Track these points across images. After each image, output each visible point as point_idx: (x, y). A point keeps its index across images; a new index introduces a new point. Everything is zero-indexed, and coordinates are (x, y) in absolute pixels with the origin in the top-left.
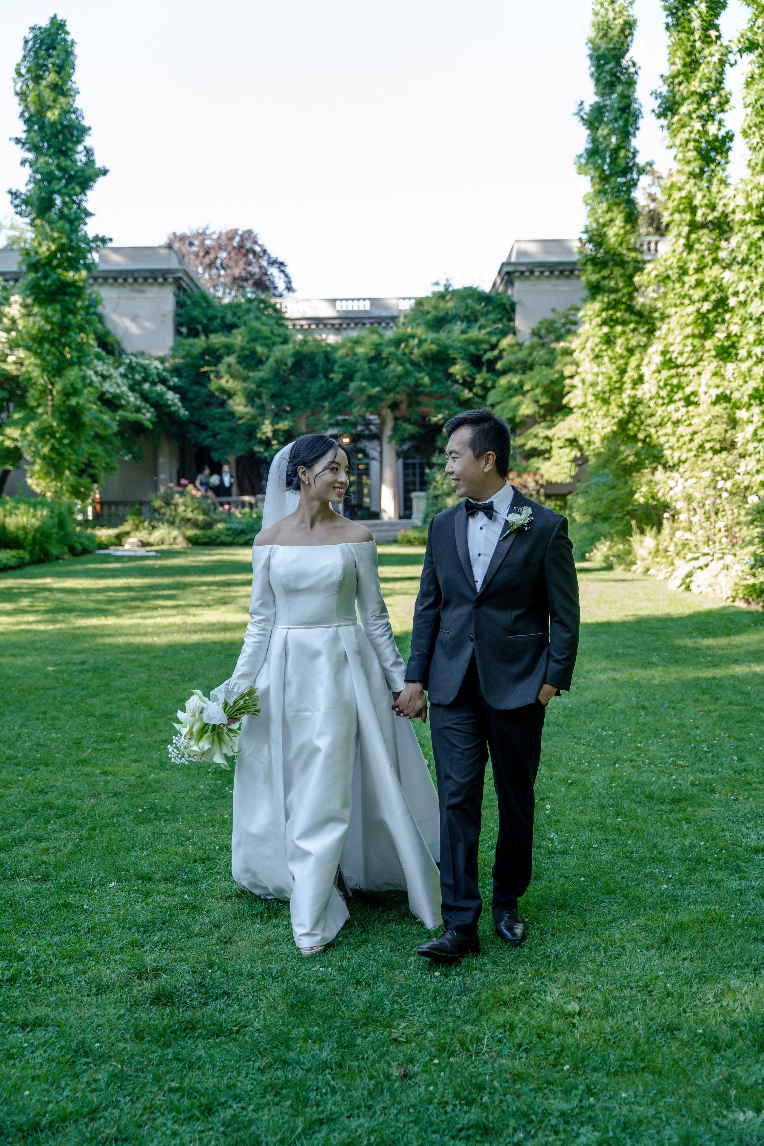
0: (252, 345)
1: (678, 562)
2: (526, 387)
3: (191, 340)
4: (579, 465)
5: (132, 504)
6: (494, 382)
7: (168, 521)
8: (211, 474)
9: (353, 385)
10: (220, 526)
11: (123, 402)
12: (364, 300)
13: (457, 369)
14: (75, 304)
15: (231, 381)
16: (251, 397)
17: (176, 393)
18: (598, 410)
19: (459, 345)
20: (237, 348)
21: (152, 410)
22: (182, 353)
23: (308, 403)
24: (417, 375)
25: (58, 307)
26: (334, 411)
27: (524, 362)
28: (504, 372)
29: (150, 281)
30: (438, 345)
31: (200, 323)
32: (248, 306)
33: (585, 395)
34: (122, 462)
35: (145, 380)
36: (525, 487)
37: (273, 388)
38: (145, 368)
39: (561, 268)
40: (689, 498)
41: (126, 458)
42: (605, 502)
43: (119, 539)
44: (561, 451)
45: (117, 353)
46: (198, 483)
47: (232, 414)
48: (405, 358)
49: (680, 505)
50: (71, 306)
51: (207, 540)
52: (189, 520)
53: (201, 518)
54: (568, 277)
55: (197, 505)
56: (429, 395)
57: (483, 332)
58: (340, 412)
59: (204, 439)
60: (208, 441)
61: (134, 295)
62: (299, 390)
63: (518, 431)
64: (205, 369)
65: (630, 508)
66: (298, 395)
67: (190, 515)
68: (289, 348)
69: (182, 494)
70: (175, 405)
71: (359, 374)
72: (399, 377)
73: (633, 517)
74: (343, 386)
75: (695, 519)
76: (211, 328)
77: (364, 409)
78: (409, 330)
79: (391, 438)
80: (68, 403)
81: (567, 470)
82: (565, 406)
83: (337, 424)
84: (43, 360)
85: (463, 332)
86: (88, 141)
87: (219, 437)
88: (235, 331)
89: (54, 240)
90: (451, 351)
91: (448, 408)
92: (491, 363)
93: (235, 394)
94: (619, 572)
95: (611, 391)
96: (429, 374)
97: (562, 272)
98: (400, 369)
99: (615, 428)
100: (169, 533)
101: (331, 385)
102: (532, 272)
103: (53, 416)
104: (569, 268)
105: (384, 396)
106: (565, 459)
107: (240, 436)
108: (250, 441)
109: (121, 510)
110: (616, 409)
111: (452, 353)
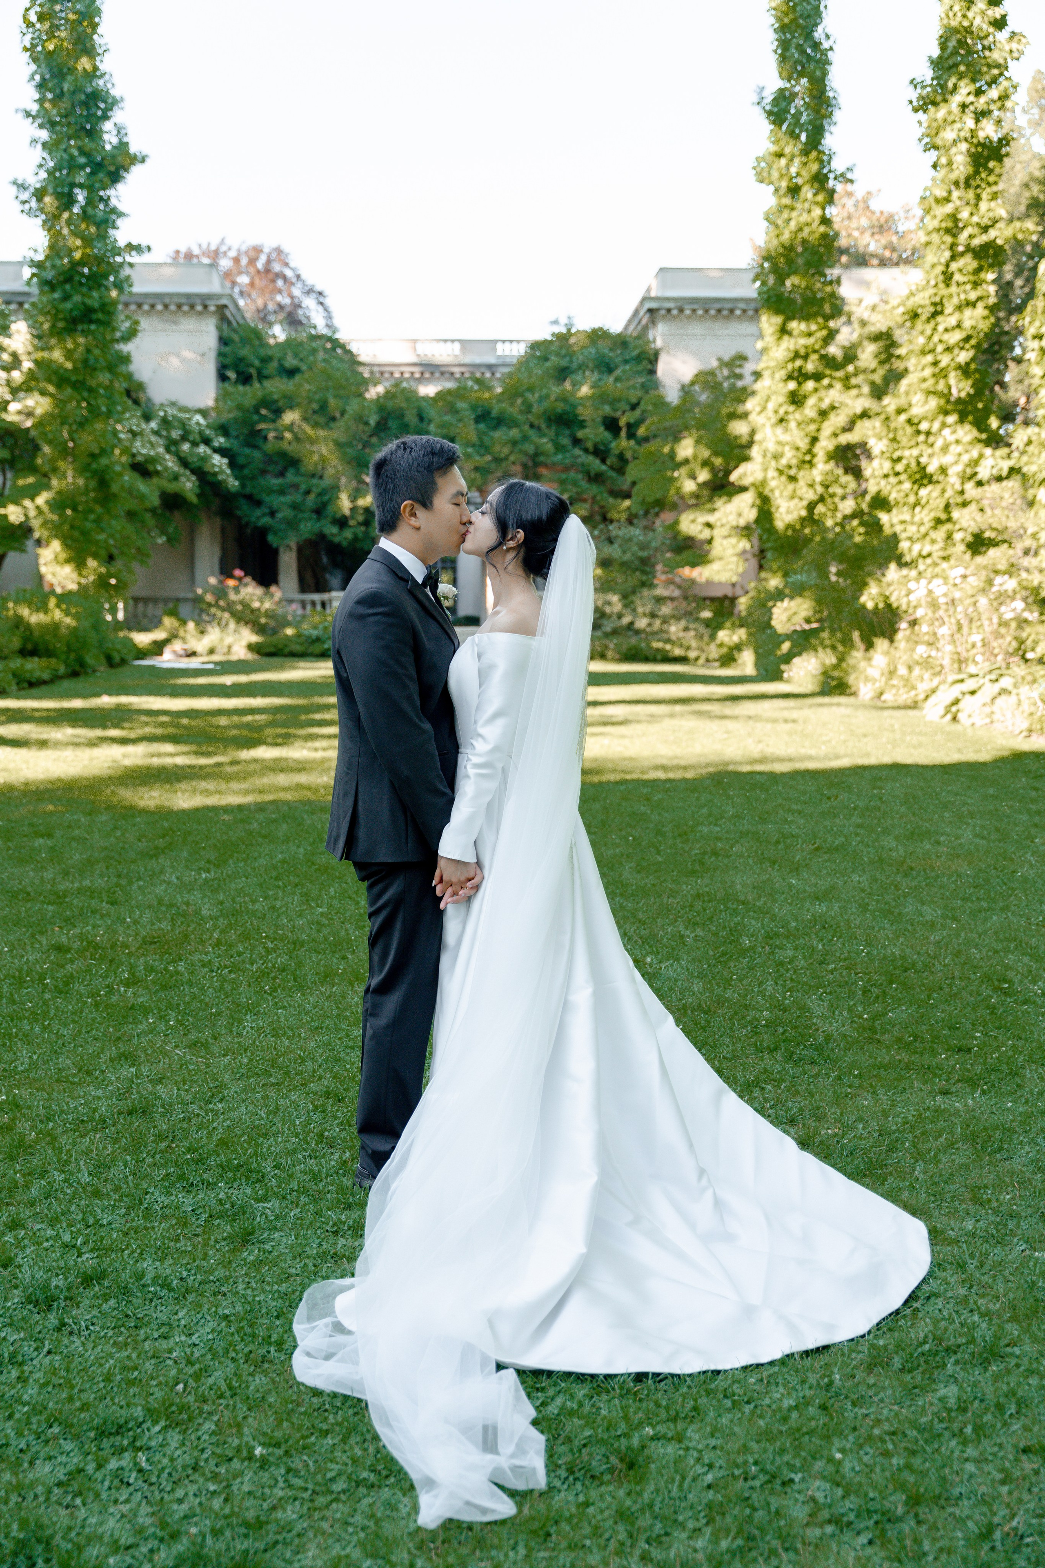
0: (323, 396)
3: (241, 388)
5: (166, 601)
6: (635, 451)
7: (220, 623)
10: (288, 631)
11: (159, 467)
12: (453, 341)
15: (294, 443)
17: (223, 456)
18: (782, 489)
19: (589, 403)
20: (303, 399)
21: (194, 478)
22: (232, 406)
24: (538, 440)
25: (81, 338)
28: (646, 439)
29: (186, 308)
30: (562, 402)
31: (252, 365)
32: (314, 345)
33: (766, 470)
34: (155, 546)
35: (184, 438)
38: (183, 424)
39: (718, 306)
41: (160, 541)
43: (158, 647)
44: (725, 542)
45: (143, 402)
47: (295, 486)
49: (921, 612)
51: (270, 650)
54: (726, 318)
56: (552, 466)
57: (621, 386)
59: (258, 518)
60: (266, 521)
61: (163, 326)
64: (262, 426)
69: (237, 589)
70: (222, 472)
72: (514, 443)
76: (265, 372)
80: (94, 466)
81: (733, 567)
82: (733, 484)
84: (63, 408)
86: (118, 116)
87: (279, 515)
88: (298, 378)
90: (580, 410)
91: (575, 483)
92: (632, 429)
96: (551, 440)
97: (719, 311)
102: (681, 310)
105: (493, 466)
106: (730, 551)
107: (307, 515)
108: (319, 520)
109: (151, 610)
110: (805, 489)
111: (580, 413)
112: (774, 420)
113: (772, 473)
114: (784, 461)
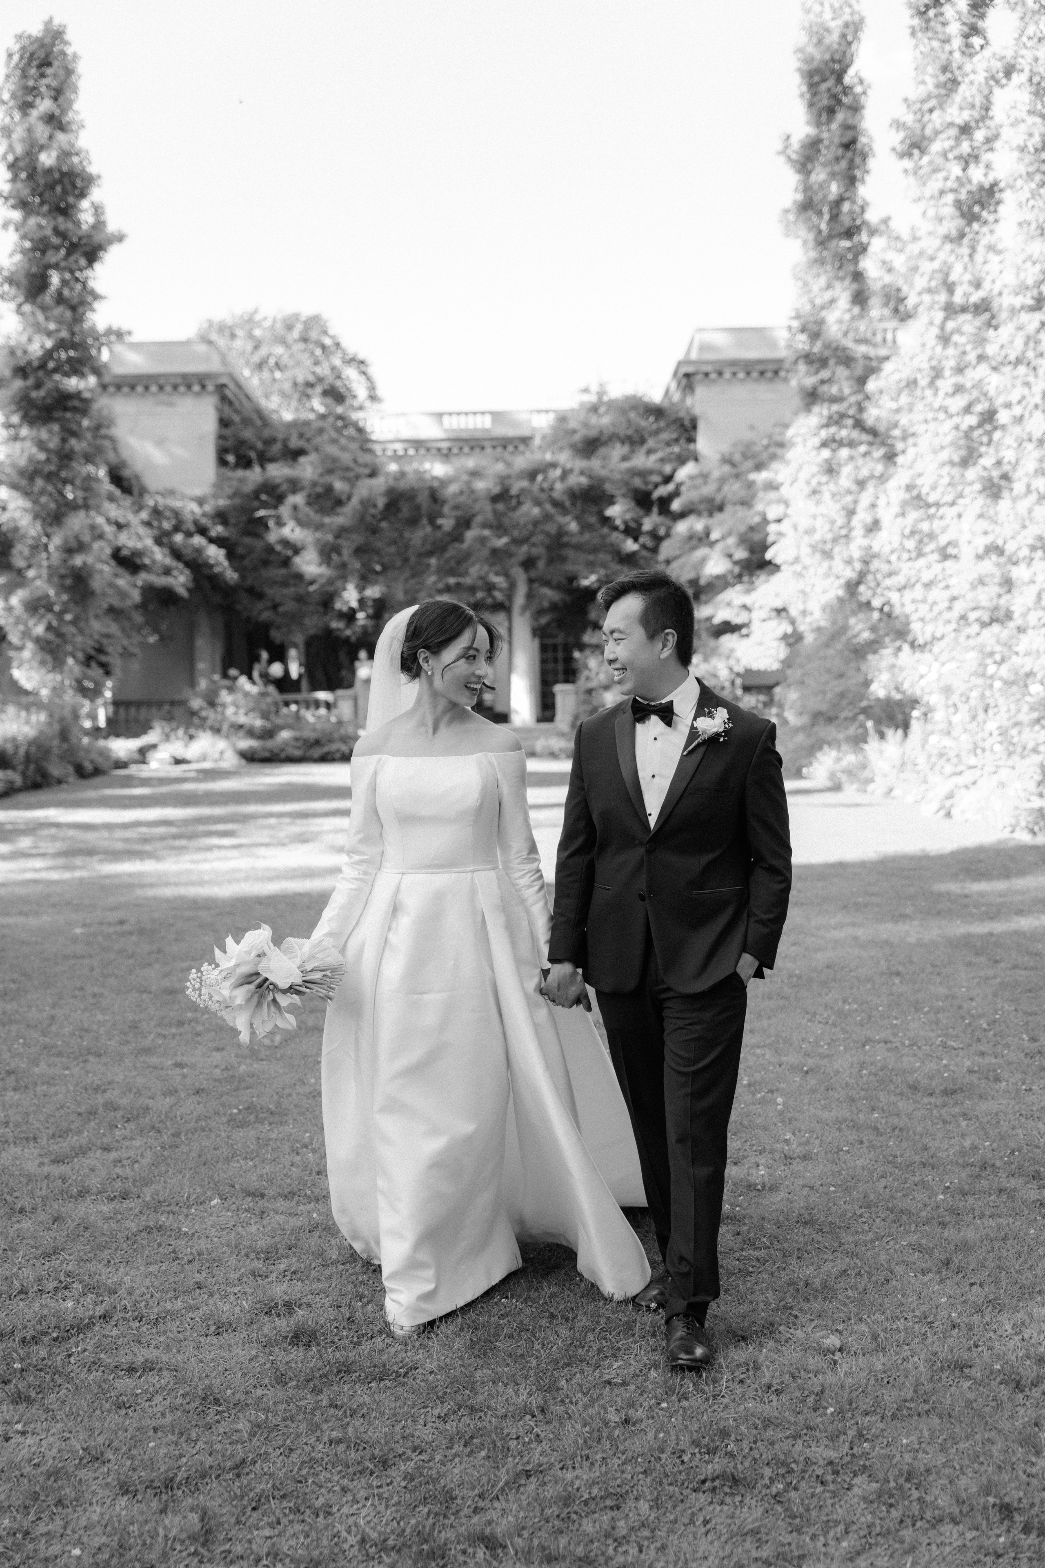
0: (328, 479)
1: (932, 779)
2: (714, 536)
3: (240, 473)
4: (789, 645)
5: (160, 704)
6: (669, 528)
7: (212, 728)
8: (270, 662)
9: (470, 535)
10: (285, 734)
11: (147, 561)
12: (483, 413)
13: (617, 511)
14: (79, 424)
15: (298, 530)
16: (327, 553)
17: (220, 546)
18: (816, 566)
19: (619, 477)
20: (306, 483)
21: (187, 571)
22: (228, 491)
23: (406, 560)
24: (562, 520)
25: (56, 427)
26: (444, 571)
27: (710, 500)
28: (682, 515)
29: (182, 389)
30: (590, 477)
31: (252, 448)
32: (320, 424)
33: (798, 547)
34: (145, 646)
35: (177, 529)
36: (715, 677)
37: (358, 539)
38: (176, 513)
39: (761, 367)
40: (947, 690)
41: (151, 640)
42: (829, 695)
43: (143, 754)
44: (765, 625)
45: (136, 491)
46: (253, 674)
47: (299, 577)
48: (544, 496)
49: (934, 699)
50: (74, 427)
51: (267, 754)
52: (241, 727)
53: (258, 723)
54: (771, 380)
55: (252, 705)
56: (578, 547)
57: (653, 458)
58: (452, 572)
59: (261, 611)
60: (266, 616)
61: (159, 409)
62: (394, 542)
63: (703, 597)
65: (864, 704)
66: (392, 549)
67: (242, 719)
68: (379, 484)
69: (231, 689)
70: (219, 564)
71: (479, 519)
72: (536, 523)
73: (868, 718)
74: (456, 536)
75: (956, 719)
76: (268, 455)
77: (486, 568)
78: (548, 457)
79: (525, 608)
80: (71, 563)
81: (773, 652)
82: (770, 563)
84: (35, 502)
85: (625, 459)
86: (96, 194)
87: (281, 609)
88: (302, 460)
89: (49, 334)
91: (604, 565)
92: (664, 503)
93: (303, 548)
94: (850, 793)
95: (835, 540)
96: (577, 518)
97: (762, 373)
98: (536, 511)
99: (841, 593)
100: (213, 745)
101: (439, 534)
102: (720, 374)
103: (49, 580)
104: (771, 367)
105: (513, 548)
106: (771, 635)
107: (311, 608)
108: (325, 614)
111: (608, 487)
113: (805, 550)
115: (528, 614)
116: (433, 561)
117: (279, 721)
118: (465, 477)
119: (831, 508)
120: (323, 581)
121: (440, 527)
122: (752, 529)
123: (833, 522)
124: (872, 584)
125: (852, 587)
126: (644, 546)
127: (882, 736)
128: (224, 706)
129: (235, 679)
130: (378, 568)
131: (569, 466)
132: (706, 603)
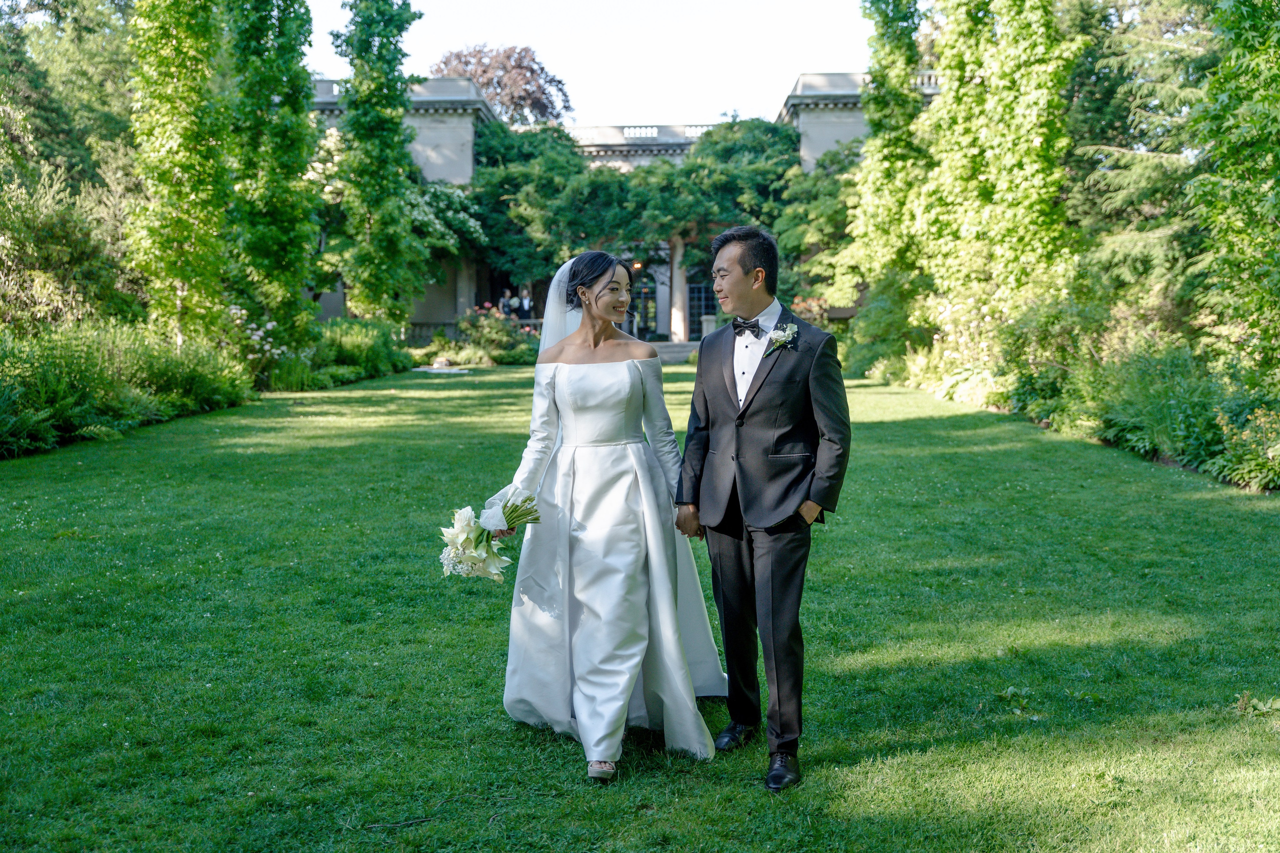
0: (550, 174)
1: (946, 377)
2: (811, 216)
3: (490, 169)
4: (860, 291)
5: (436, 326)
6: (780, 211)
7: (474, 342)
8: (511, 297)
9: (646, 214)
10: (523, 347)
11: (431, 229)
12: (652, 127)
13: (746, 198)
14: (392, 140)
15: (529, 209)
16: (549, 225)
17: (477, 220)
18: (878, 240)
19: (746, 175)
20: (535, 177)
21: (456, 236)
22: (483, 182)
23: (602, 230)
24: (707, 204)
26: (627, 238)
27: (808, 192)
28: (789, 202)
29: (451, 111)
30: (727, 175)
31: (498, 152)
32: (544, 136)
33: (867, 226)
34: (428, 286)
35: (449, 207)
36: (810, 311)
37: (570, 215)
38: (449, 197)
39: (844, 101)
40: (955, 322)
41: (431, 282)
42: (882, 325)
43: (428, 359)
44: (844, 277)
45: (419, 181)
46: (501, 305)
47: (530, 240)
48: (696, 188)
49: (948, 328)
50: (389, 142)
51: (511, 360)
52: (493, 341)
53: (505, 339)
54: (851, 109)
55: (501, 327)
56: (719, 223)
57: (770, 162)
58: (632, 239)
59: (503, 264)
60: (507, 266)
61: (434, 125)
62: (594, 218)
63: (803, 258)
64: (505, 197)
65: (905, 330)
66: (593, 223)
67: (494, 336)
68: (584, 178)
69: (487, 316)
70: (476, 231)
71: (652, 203)
72: (691, 206)
73: (907, 339)
74: (636, 215)
75: (962, 340)
76: (508, 157)
77: (657, 236)
78: (699, 161)
79: (682, 263)
80: (385, 231)
81: (849, 295)
82: (848, 235)
83: (630, 250)
84: (363, 191)
85: (751, 162)
87: (518, 262)
88: (532, 161)
89: (374, 80)
90: (739, 181)
92: (777, 193)
93: (532, 221)
94: (895, 386)
95: (890, 222)
96: (717, 203)
97: (845, 105)
98: (691, 198)
100: (475, 353)
101: (624, 213)
102: (817, 105)
103: (372, 243)
104: (852, 100)
105: (675, 224)
106: (848, 285)
107: (538, 262)
108: (547, 266)
109: (425, 332)
110: (895, 239)
111: (740, 183)
112: (873, 188)
113: (871, 228)
114: (879, 219)
115: (684, 267)
116: (621, 231)
117: (519, 338)
118: (643, 175)
119: (889, 200)
120: (547, 243)
121: (625, 208)
122: (836, 212)
123: (890, 210)
124: (916, 251)
125: (901, 253)
126: (763, 223)
127: (915, 351)
128: (482, 327)
129: (489, 309)
130: (583, 235)
131: (713, 167)
132: (805, 262)
